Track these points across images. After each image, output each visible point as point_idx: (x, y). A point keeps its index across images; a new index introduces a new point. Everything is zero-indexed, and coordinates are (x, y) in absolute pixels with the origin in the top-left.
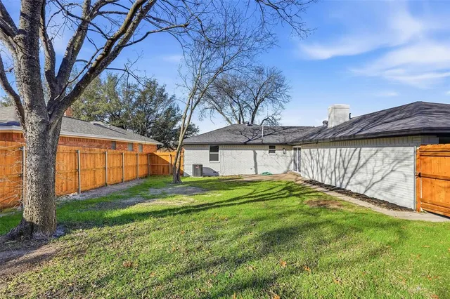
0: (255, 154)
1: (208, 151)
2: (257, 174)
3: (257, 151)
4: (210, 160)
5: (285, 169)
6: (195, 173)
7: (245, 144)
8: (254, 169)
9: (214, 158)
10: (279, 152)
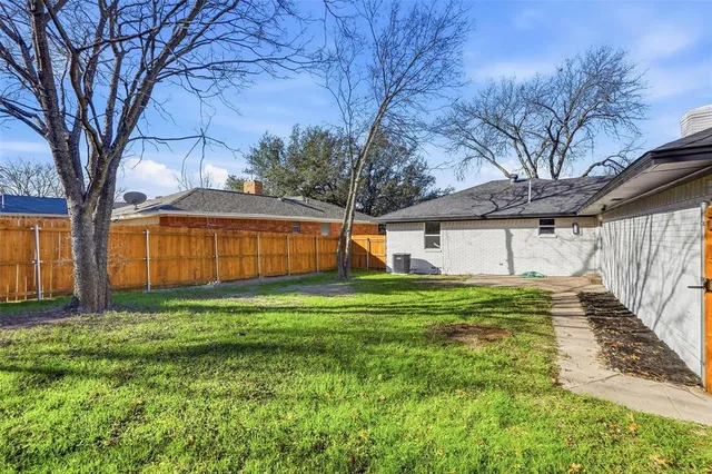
0: (509, 237)
1: (423, 232)
2: (512, 273)
3: (512, 231)
4: (426, 247)
5: (579, 266)
6: (397, 268)
7: (483, 218)
8: (506, 264)
9: (431, 243)
10: (563, 232)
